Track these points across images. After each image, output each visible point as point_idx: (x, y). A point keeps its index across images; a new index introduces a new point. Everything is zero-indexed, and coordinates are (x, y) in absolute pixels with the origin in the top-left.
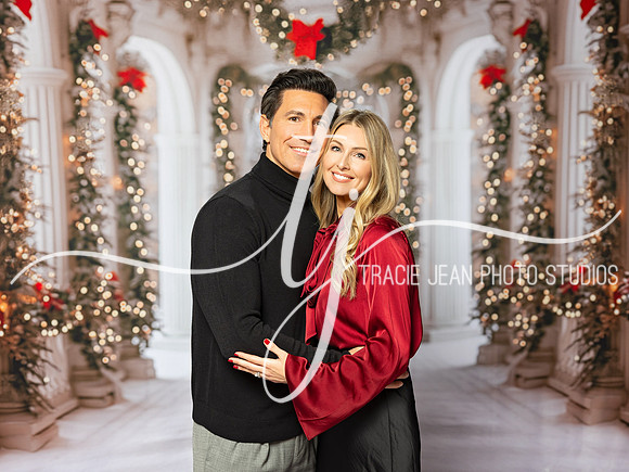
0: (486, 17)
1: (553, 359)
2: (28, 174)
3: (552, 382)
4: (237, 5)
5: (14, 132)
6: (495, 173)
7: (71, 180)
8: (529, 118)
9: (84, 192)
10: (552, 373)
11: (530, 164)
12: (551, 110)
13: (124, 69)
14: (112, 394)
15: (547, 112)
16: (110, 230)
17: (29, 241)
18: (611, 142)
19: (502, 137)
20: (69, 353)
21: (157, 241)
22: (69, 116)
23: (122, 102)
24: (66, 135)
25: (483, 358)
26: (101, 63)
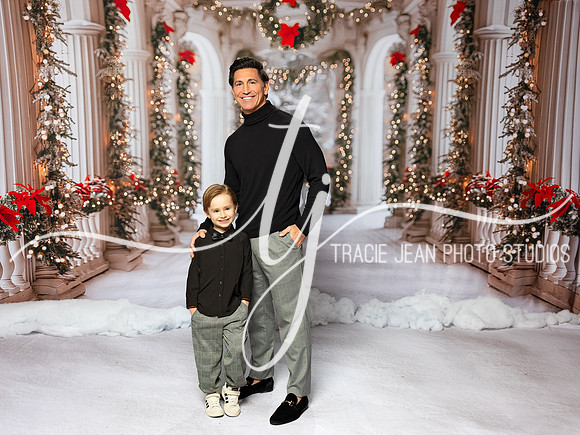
0: (394, 23)
1: (429, 226)
2: (127, 111)
3: (428, 239)
4: (249, 14)
5: (119, 87)
6: (398, 116)
7: (152, 116)
8: (418, 83)
9: (159, 122)
10: (428, 234)
11: (419, 111)
12: (431, 79)
13: (183, 51)
14: (173, 239)
15: (429, 81)
16: (173, 145)
17: (127, 150)
18: (466, 99)
19: (402, 95)
20: (149, 215)
21: (201, 152)
22: (151, 78)
23: (182, 71)
24: (149, 89)
25: (387, 224)
26: (169, 48)
